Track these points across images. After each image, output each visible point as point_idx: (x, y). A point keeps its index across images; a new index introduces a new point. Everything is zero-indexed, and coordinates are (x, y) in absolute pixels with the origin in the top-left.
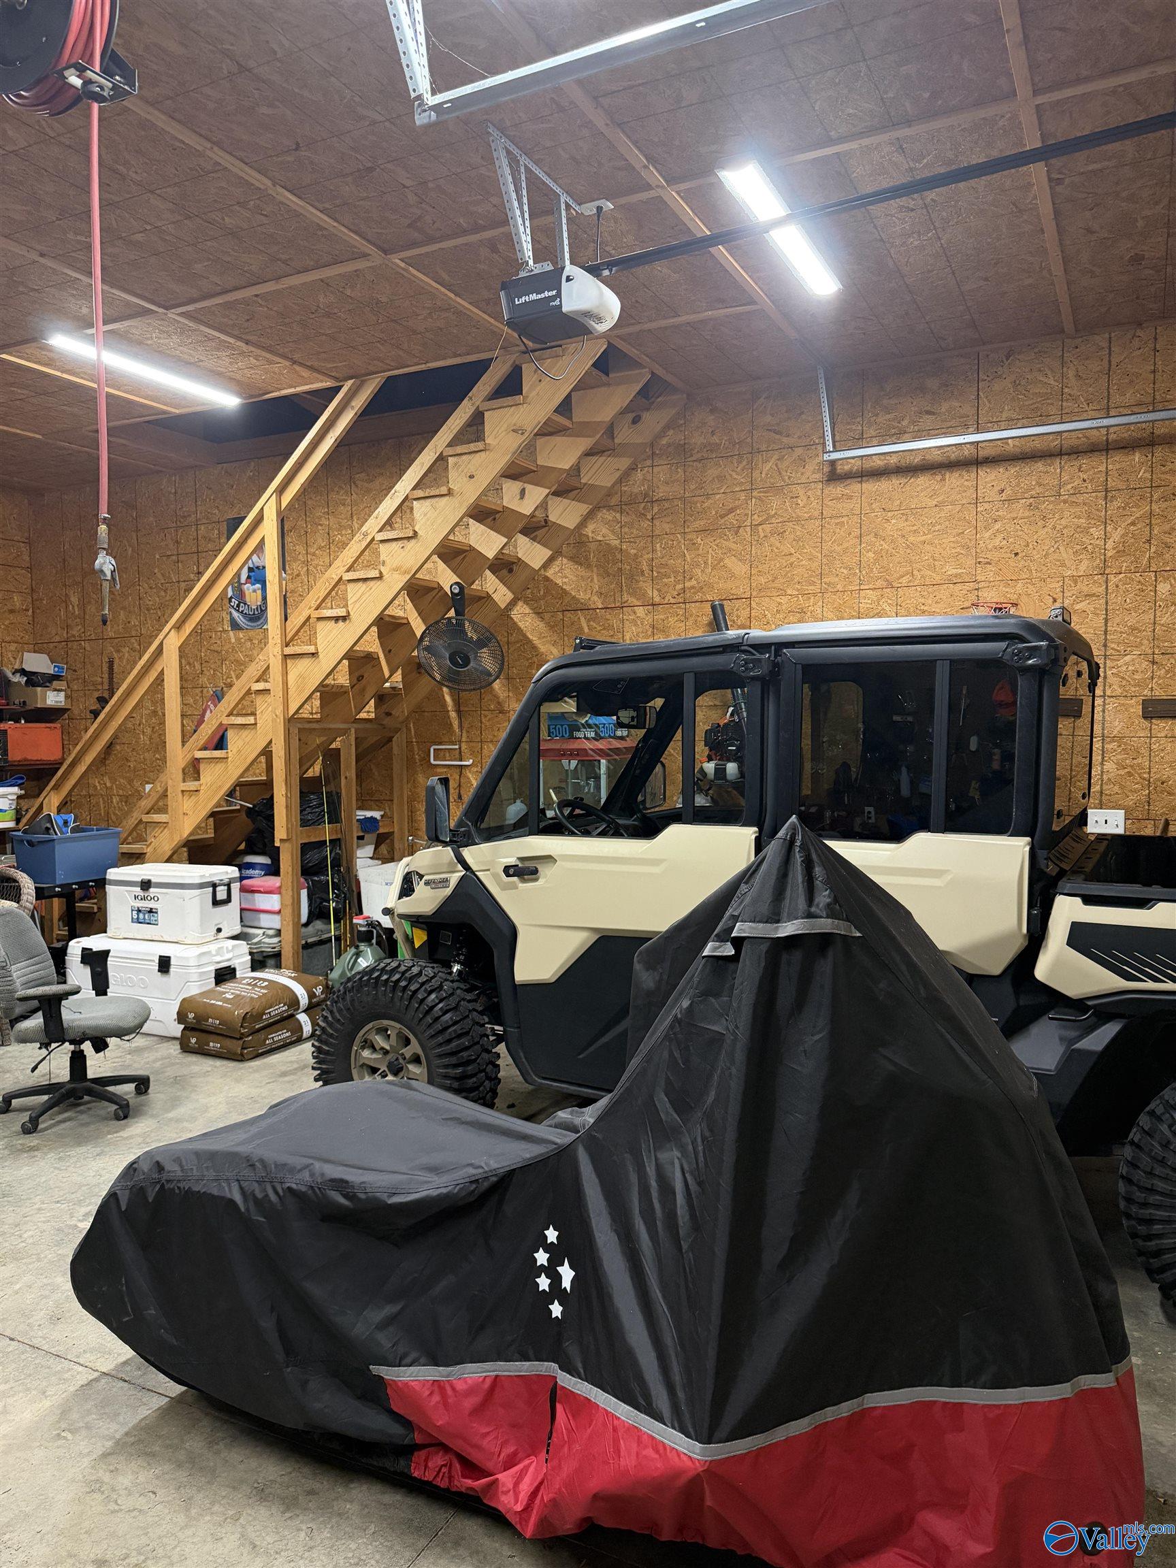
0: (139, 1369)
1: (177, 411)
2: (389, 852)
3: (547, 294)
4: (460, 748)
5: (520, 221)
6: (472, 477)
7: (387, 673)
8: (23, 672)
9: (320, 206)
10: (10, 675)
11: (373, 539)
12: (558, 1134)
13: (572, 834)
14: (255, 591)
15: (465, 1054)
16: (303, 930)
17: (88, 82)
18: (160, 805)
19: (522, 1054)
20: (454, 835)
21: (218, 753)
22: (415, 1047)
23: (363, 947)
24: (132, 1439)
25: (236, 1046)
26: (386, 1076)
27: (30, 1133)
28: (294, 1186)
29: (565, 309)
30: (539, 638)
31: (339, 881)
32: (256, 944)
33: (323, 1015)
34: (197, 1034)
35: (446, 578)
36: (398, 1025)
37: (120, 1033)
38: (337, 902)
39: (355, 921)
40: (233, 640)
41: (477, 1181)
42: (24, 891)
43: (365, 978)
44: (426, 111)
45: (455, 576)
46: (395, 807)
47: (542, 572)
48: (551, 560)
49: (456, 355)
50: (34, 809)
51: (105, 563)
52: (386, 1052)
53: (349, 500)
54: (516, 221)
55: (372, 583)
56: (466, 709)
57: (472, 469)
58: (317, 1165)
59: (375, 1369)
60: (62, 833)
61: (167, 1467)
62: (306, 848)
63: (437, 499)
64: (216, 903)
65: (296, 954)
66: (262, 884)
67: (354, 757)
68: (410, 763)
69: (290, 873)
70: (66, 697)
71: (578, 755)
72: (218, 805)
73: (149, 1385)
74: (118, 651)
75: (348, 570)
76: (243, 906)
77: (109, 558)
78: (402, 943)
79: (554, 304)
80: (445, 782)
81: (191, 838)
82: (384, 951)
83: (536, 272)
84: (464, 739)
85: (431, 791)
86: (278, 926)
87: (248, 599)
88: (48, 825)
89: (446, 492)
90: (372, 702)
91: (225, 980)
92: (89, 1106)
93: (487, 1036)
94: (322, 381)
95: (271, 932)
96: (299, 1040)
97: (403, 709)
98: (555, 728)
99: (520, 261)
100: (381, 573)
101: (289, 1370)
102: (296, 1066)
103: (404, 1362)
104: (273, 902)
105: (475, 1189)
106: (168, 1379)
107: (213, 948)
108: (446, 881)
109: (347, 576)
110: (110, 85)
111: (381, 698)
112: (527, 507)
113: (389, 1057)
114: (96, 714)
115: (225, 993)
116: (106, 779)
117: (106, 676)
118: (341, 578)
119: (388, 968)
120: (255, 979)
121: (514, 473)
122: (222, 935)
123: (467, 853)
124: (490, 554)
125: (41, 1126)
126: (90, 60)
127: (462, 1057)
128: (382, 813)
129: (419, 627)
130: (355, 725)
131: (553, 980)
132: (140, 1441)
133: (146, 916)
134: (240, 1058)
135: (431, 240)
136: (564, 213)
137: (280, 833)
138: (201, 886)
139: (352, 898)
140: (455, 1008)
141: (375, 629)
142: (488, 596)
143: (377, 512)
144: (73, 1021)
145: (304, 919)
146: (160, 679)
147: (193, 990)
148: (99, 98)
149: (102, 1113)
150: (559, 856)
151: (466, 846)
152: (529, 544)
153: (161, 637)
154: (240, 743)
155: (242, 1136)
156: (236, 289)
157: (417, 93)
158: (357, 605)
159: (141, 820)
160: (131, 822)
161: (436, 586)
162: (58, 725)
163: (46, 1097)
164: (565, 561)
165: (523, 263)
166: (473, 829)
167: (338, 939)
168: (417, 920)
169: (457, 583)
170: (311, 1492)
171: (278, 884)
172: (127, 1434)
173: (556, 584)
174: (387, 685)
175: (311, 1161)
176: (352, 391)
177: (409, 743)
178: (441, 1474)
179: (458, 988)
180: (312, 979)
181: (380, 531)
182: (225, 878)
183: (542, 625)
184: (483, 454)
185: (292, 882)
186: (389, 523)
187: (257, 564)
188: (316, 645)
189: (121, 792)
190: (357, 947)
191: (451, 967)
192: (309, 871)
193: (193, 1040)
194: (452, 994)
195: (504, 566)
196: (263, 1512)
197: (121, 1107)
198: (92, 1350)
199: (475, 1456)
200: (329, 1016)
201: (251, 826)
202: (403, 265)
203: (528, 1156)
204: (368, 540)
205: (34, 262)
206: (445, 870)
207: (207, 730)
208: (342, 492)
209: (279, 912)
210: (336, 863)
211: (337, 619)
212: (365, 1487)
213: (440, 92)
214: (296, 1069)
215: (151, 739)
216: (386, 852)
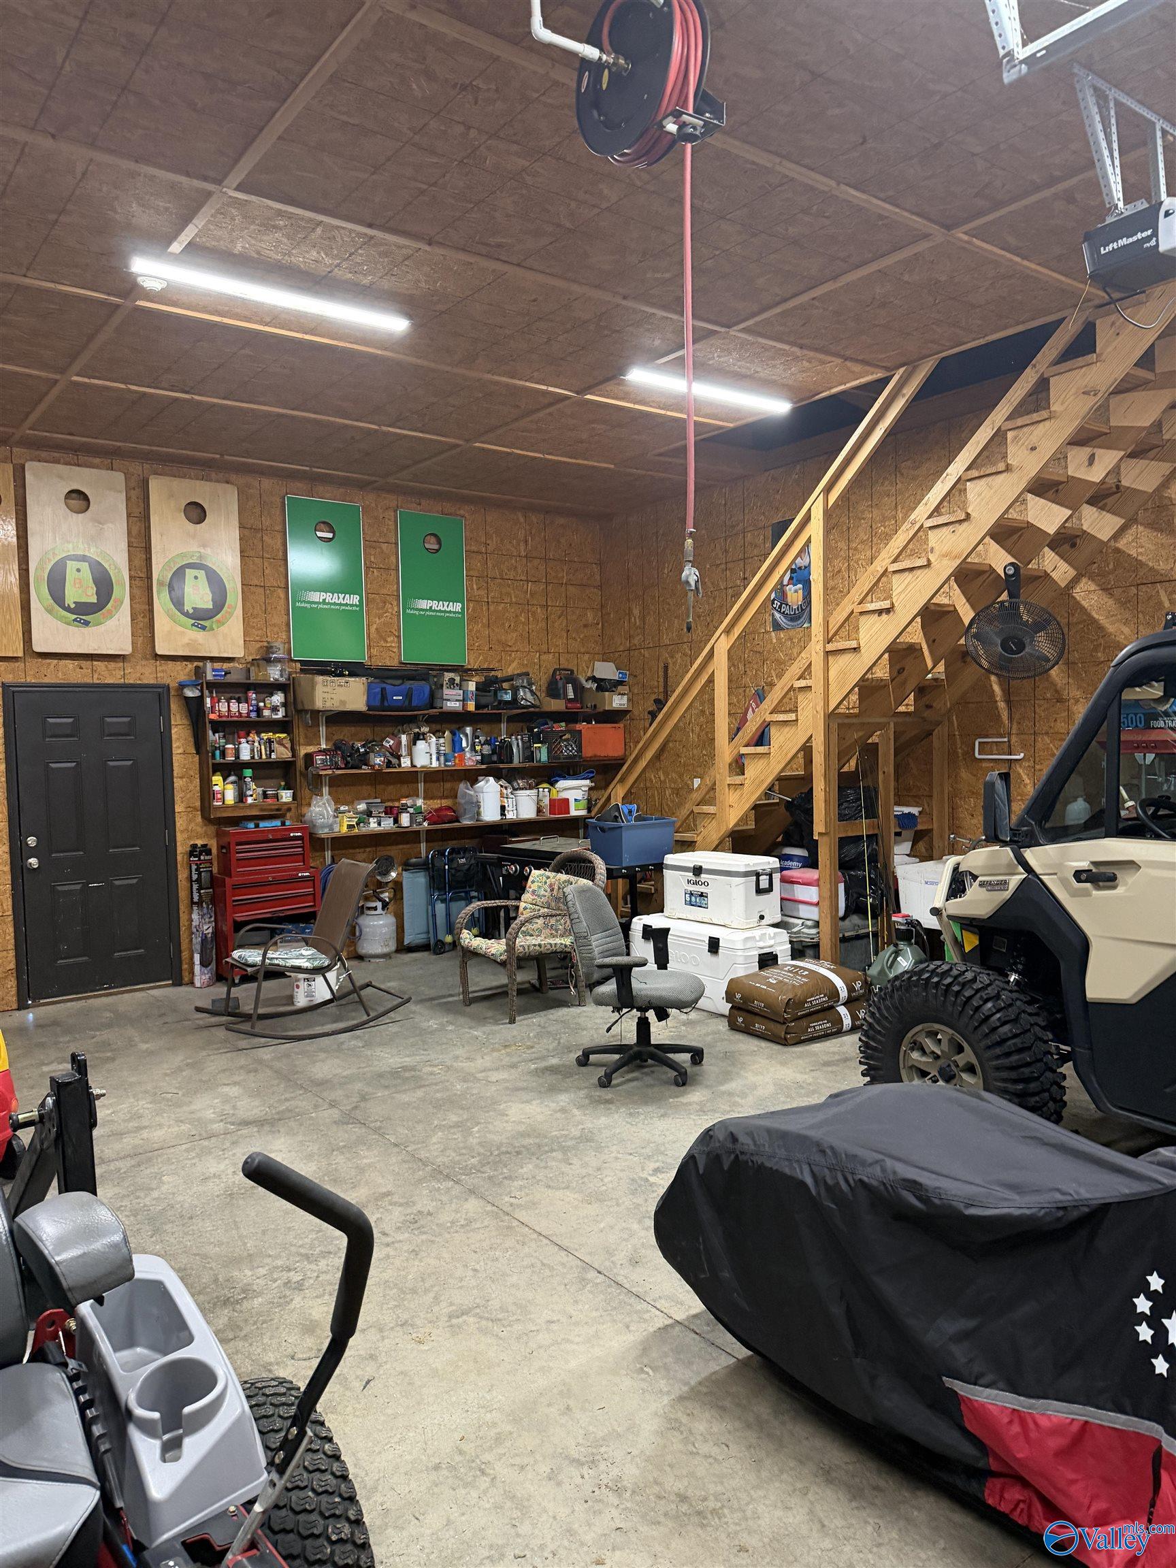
0: (708, 1325)
1: (731, 425)
2: (927, 850)
3: (1139, 236)
4: (1009, 741)
5: (1108, 161)
6: (1033, 449)
7: (930, 664)
8: (594, 679)
9: (882, 195)
10: (583, 682)
11: (922, 526)
12: (1164, 1173)
13: (1158, 837)
14: (796, 591)
15: (1026, 1070)
16: (841, 923)
17: (682, 126)
18: (710, 797)
19: (1093, 1079)
20: (1015, 835)
21: (760, 749)
22: (968, 1056)
23: (902, 945)
24: (704, 1390)
25: (780, 1030)
26: (938, 1081)
27: (605, 1087)
28: (865, 1179)
29: (1162, 249)
30: (1107, 617)
31: (876, 876)
32: (795, 933)
33: (870, 1011)
34: (745, 1014)
35: (999, 559)
36: (950, 1031)
37: (681, 1005)
38: (874, 898)
39: (894, 919)
40: (774, 641)
41: (1064, 1208)
42: (598, 871)
43: (914, 978)
44: (1015, 66)
45: (1009, 557)
46: (934, 802)
47: (1112, 543)
48: (1122, 530)
49: (1018, 324)
50: (603, 799)
51: (690, 574)
52: (937, 1057)
53: (894, 490)
54: (1104, 163)
55: (919, 572)
56: (1017, 699)
57: (1033, 439)
58: (889, 1163)
59: (948, 1382)
60: (628, 821)
61: (737, 1424)
62: (843, 842)
63: (993, 477)
64: (759, 891)
65: (834, 946)
66: (802, 875)
67: (892, 751)
68: (952, 758)
69: (828, 866)
70: (629, 700)
71: (1156, 747)
72: (759, 798)
73: (719, 1342)
74: (672, 657)
75: (894, 562)
76: (783, 896)
77: (694, 570)
78: (950, 947)
79: (1148, 245)
80: (1005, 777)
81: (736, 829)
82: (924, 951)
83: (1127, 214)
84: (1014, 731)
85: (990, 786)
86: (816, 918)
87: (789, 600)
88: (617, 814)
89: (1003, 469)
90: (912, 696)
91: (767, 966)
92: (652, 1069)
93: (1052, 1054)
94: (872, 374)
95: (809, 923)
96: (839, 1032)
97: (944, 702)
98: (1127, 718)
99: (1108, 206)
100: (929, 560)
101: (858, 1360)
102: (837, 1057)
103: (982, 1381)
104: (811, 894)
105: (1063, 1216)
106: (734, 1340)
107: (757, 933)
108: (1005, 883)
109: (892, 568)
110: (701, 123)
111: (921, 691)
112: (1096, 475)
113: (940, 1062)
114: (653, 715)
115: (769, 978)
116: (661, 773)
117: (661, 680)
118: (886, 569)
119: (939, 970)
120: (796, 967)
121: (1081, 439)
122: (764, 922)
123: (1030, 855)
124: (1051, 530)
125: (614, 1082)
126: (685, 105)
127: (1023, 1073)
128: (920, 809)
129: (967, 614)
130: (895, 720)
131: (1134, 1001)
132: (710, 1393)
133: (697, 899)
134: (784, 1042)
135: (998, 205)
136: (1159, 142)
137: (819, 826)
138: (746, 874)
139: (890, 896)
140: (1015, 1021)
141: (919, 619)
142: (1047, 575)
143: (926, 498)
144: (641, 990)
145: (841, 913)
146: (711, 680)
147: (740, 972)
148: (691, 138)
149: (664, 1077)
150: (1142, 861)
151: (1029, 847)
152: (1096, 514)
153: (712, 641)
154: (782, 739)
155: (809, 1120)
156: (795, 295)
157: (1006, 50)
158: (903, 596)
159: (692, 811)
160: (684, 812)
161: (988, 568)
162: (621, 725)
163: (617, 1057)
164: (1141, 528)
165: (1110, 208)
166: (1036, 829)
167: (875, 935)
168: (968, 923)
169: (1012, 564)
170: (876, 1488)
171: (816, 877)
172: (700, 1383)
173: (1129, 555)
174: (930, 676)
175: (880, 1157)
176: (903, 379)
177: (951, 736)
178: (1019, 1510)
179: (1017, 999)
180: (851, 973)
181: (929, 517)
182: (768, 868)
183: (1111, 602)
184: (1047, 423)
185: (830, 876)
186: (937, 511)
187: (799, 565)
188: (858, 639)
189: (673, 785)
190: (896, 945)
191: (1007, 976)
192: (845, 865)
193: (740, 1020)
194: (1010, 1005)
195: (1066, 541)
196: (829, 1493)
197: (680, 1074)
198: (668, 1298)
199: (1061, 1502)
200: (876, 1012)
201: (790, 819)
202: (966, 238)
203: (1127, 1191)
204: (916, 528)
205: (618, 305)
206: (1002, 872)
207: (751, 728)
208: (887, 483)
209: (817, 904)
210: (873, 859)
211: (880, 612)
212: (932, 1499)
213: (1032, 41)
214: (838, 1061)
215: (699, 736)
216: (923, 850)
